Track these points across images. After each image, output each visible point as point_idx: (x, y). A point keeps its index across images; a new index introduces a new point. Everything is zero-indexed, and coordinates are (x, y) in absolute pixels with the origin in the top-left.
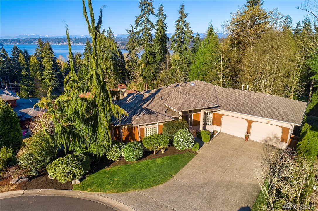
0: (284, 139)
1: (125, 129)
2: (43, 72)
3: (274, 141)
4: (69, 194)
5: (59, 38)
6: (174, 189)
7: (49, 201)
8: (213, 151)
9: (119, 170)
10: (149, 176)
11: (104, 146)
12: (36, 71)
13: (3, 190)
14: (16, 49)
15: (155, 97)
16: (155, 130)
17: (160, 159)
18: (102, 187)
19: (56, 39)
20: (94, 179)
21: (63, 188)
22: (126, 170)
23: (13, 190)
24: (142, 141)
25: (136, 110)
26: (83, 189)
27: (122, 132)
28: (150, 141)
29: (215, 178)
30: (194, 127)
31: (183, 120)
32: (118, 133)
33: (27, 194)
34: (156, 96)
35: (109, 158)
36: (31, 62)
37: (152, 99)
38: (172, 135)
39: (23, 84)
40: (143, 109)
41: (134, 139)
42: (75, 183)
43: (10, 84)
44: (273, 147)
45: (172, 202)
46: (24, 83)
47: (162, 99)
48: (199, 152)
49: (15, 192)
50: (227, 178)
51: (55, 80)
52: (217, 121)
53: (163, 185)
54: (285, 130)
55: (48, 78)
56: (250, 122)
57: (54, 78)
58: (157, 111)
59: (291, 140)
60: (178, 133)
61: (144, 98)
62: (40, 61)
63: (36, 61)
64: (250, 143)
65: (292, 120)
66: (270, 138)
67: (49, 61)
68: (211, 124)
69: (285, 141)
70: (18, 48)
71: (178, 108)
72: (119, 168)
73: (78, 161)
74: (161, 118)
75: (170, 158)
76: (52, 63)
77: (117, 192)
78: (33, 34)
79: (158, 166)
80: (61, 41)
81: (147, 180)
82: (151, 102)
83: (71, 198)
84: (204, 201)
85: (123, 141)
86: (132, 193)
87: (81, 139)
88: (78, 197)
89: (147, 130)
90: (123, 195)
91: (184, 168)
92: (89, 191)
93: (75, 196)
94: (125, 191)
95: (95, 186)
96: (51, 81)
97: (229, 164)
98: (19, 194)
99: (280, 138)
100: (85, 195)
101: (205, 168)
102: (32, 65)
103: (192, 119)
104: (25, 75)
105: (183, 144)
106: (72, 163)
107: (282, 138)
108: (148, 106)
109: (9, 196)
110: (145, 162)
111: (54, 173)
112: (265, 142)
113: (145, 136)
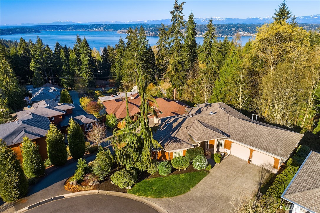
0: (276, 166)
1: (159, 152)
2: (81, 67)
3: (269, 167)
4: (126, 196)
5: (91, 25)
6: (191, 198)
7: (115, 199)
8: (221, 171)
9: (155, 181)
10: (175, 188)
11: (146, 166)
12: (75, 66)
13: (86, 189)
14: (58, 45)
15: (181, 127)
16: (180, 154)
17: (182, 175)
18: (145, 193)
19: (88, 25)
20: (139, 187)
21: (121, 191)
22: (160, 182)
23: (92, 190)
24: (171, 160)
25: (167, 138)
26: (134, 193)
27: (158, 154)
28: (177, 163)
29: (219, 193)
30: (210, 149)
31: (201, 148)
32: (154, 154)
33: (100, 193)
34: (182, 125)
35: (149, 172)
36: (70, 58)
37: (179, 128)
38: (192, 159)
39: (63, 77)
40: (172, 137)
41: (166, 159)
42: (128, 188)
43: (53, 78)
44: (268, 171)
45: (189, 207)
46: (65, 77)
47: (186, 128)
48: (211, 171)
49: (93, 191)
50: (227, 193)
51: (91, 74)
52: (228, 146)
53: (184, 195)
54: (276, 161)
55: (85, 72)
56: (252, 151)
57: (90, 73)
58: (182, 139)
59: (281, 168)
60: (196, 158)
61: (174, 127)
62: (78, 56)
63: (75, 56)
64: (251, 166)
65: (281, 154)
66: (266, 164)
67: (86, 57)
68: (223, 147)
69: (276, 168)
70: (59, 45)
71: (198, 139)
72: (155, 180)
73: (130, 175)
74: (185, 146)
75: (190, 175)
76: (88, 59)
77: (155, 197)
78: (67, 21)
79: (182, 181)
80: (92, 28)
81: (173, 191)
82: (178, 131)
83: (127, 199)
84: (208, 209)
85: (158, 160)
86: (164, 199)
87: (131, 158)
88: (131, 199)
89: (175, 153)
90: (159, 200)
91: (198, 184)
92: (138, 195)
93: (129, 197)
94: (160, 197)
95: (141, 192)
96: (87, 75)
97: (231, 183)
98: (96, 193)
99: (273, 166)
100: (135, 197)
101: (213, 185)
102: (72, 61)
103: (209, 143)
104: (65, 69)
105: (199, 166)
106: (127, 176)
107: (274, 166)
108: (176, 134)
109: (90, 194)
110: (173, 176)
111: (116, 182)
112: (262, 166)
113: (173, 158)
